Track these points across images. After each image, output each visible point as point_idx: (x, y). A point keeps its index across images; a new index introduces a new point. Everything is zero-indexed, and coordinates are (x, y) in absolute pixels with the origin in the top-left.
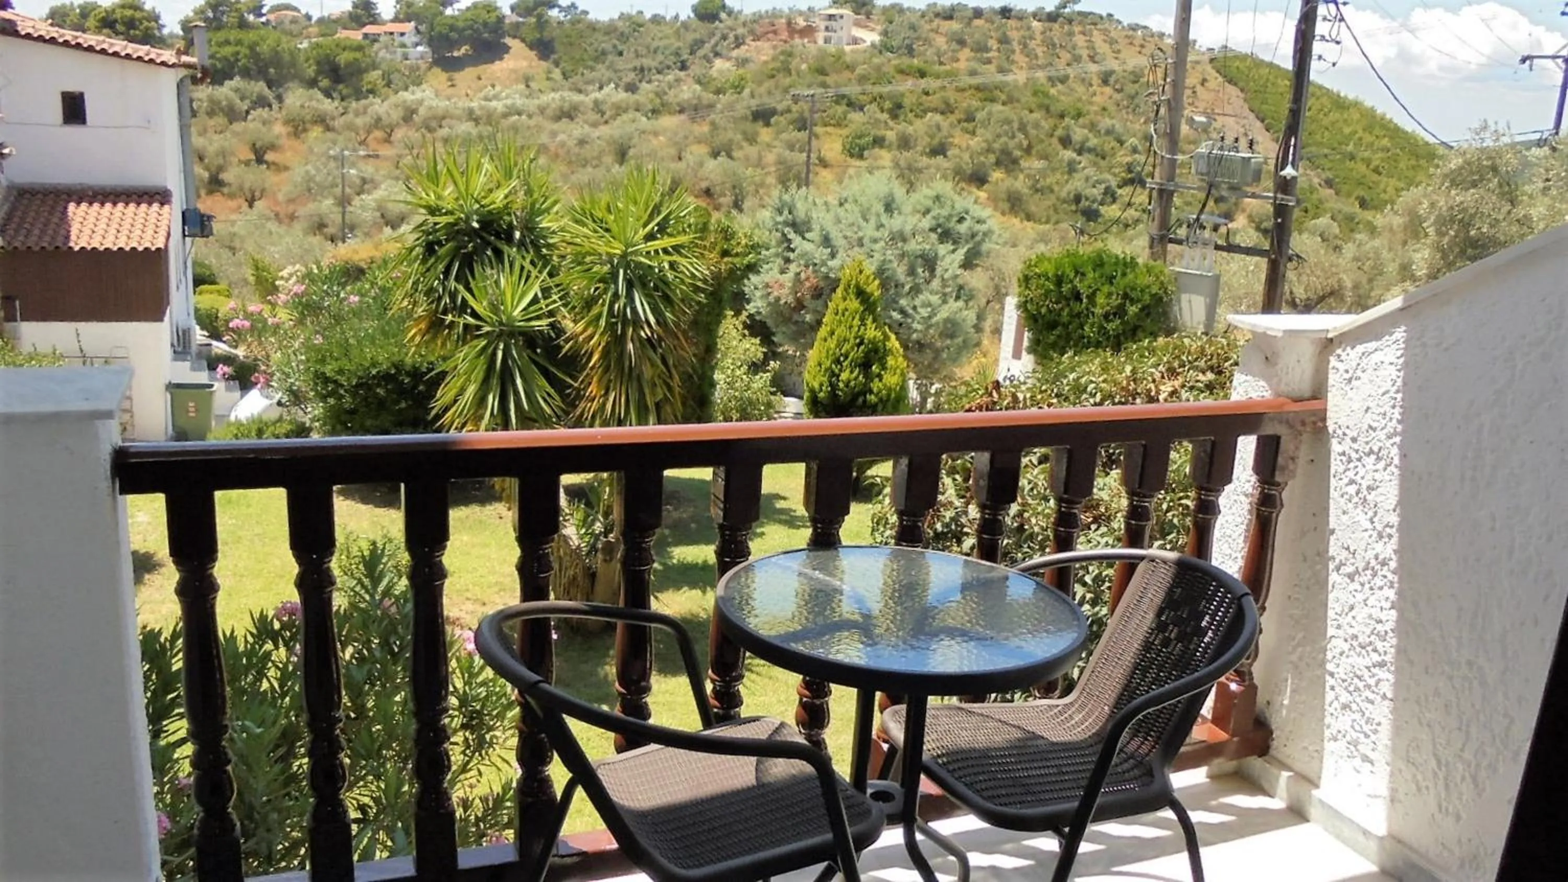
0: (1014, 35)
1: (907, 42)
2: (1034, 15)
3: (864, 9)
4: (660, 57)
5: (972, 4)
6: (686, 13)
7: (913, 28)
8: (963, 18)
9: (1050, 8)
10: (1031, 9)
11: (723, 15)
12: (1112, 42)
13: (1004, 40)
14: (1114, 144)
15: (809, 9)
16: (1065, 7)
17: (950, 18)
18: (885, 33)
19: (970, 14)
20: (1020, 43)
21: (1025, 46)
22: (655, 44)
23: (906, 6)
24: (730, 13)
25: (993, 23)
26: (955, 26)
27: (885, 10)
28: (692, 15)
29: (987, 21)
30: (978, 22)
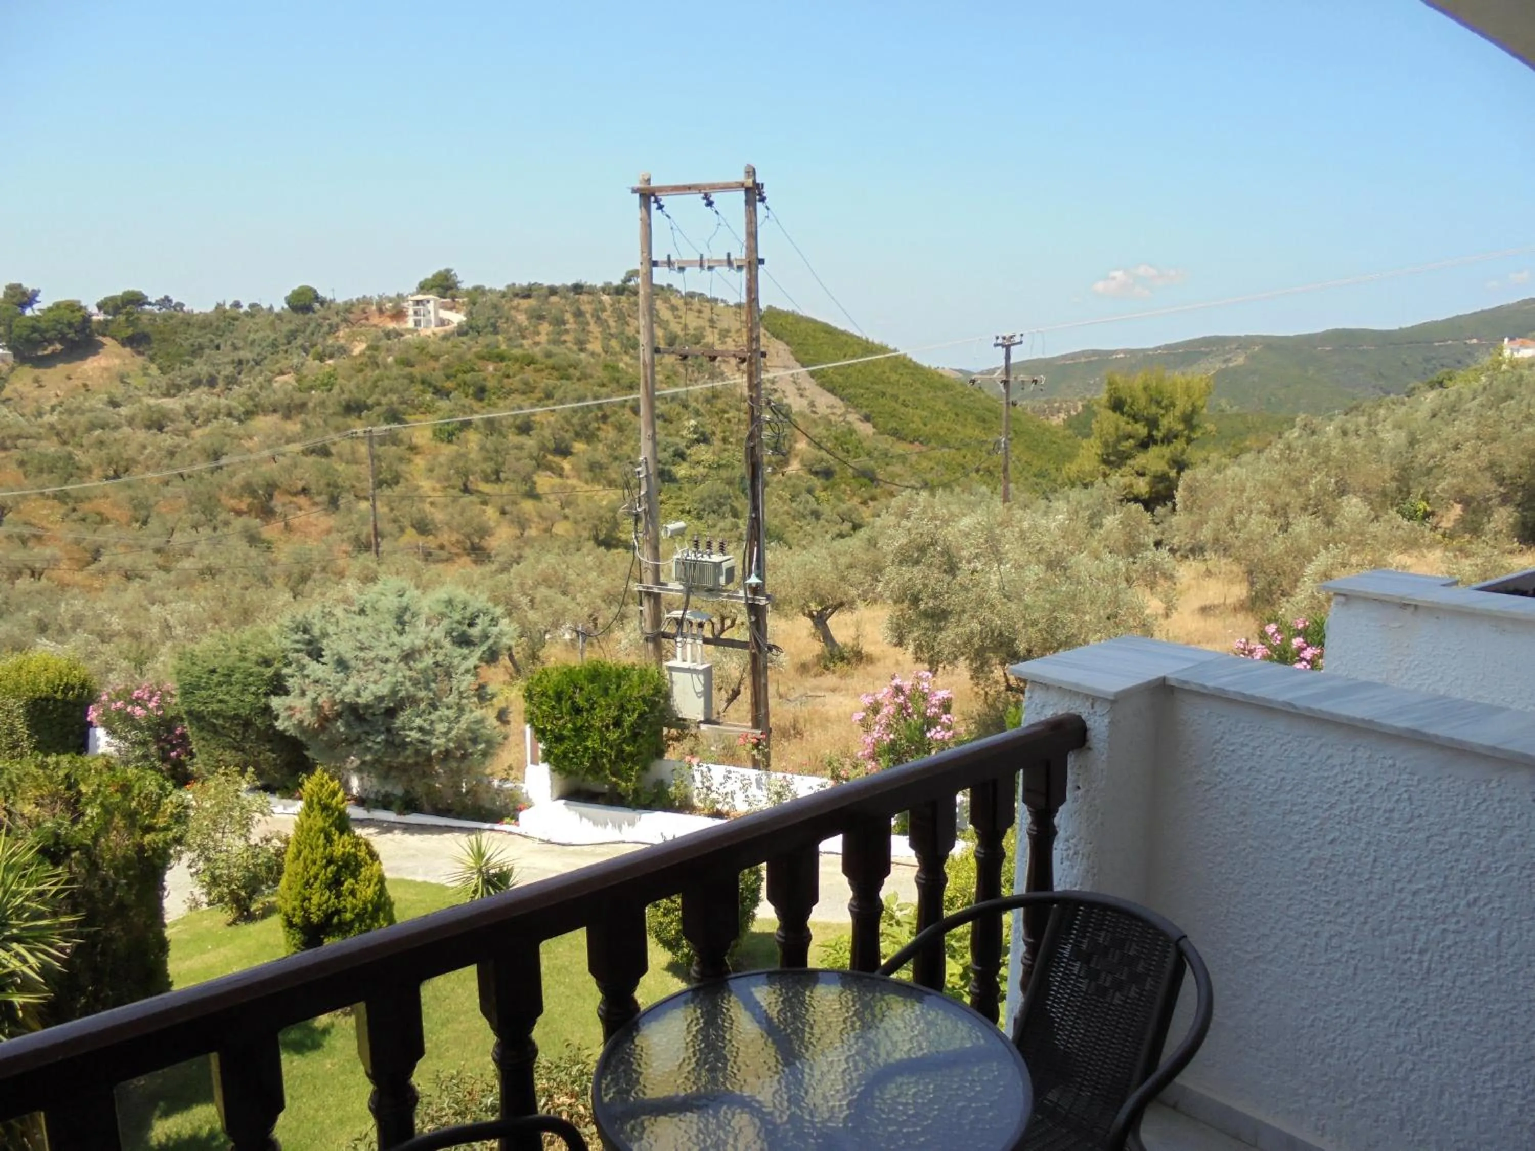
0: (587, 308)
1: (492, 320)
2: (604, 290)
3: (449, 292)
4: (258, 350)
5: (547, 283)
6: (280, 305)
7: (495, 307)
8: (539, 296)
9: (617, 282)
10: (600, 284)
11: (317, 306)
12: (674, 308)
13: (579, 314)
14: (679, 409)
15: (398, 295)
16: (630, 280)
17: (528, 296)
18: (469, 314)
19: (545, 292)
20: (593, 316)
21: (598, 318)
22: (252, 336)
23: (487, 288)
24: (323, 302)
25: (566, 298)
26: (532, 302)
27: (468, 293)
28: (286, 306)
29: (561, 298)
30: (554, 299)
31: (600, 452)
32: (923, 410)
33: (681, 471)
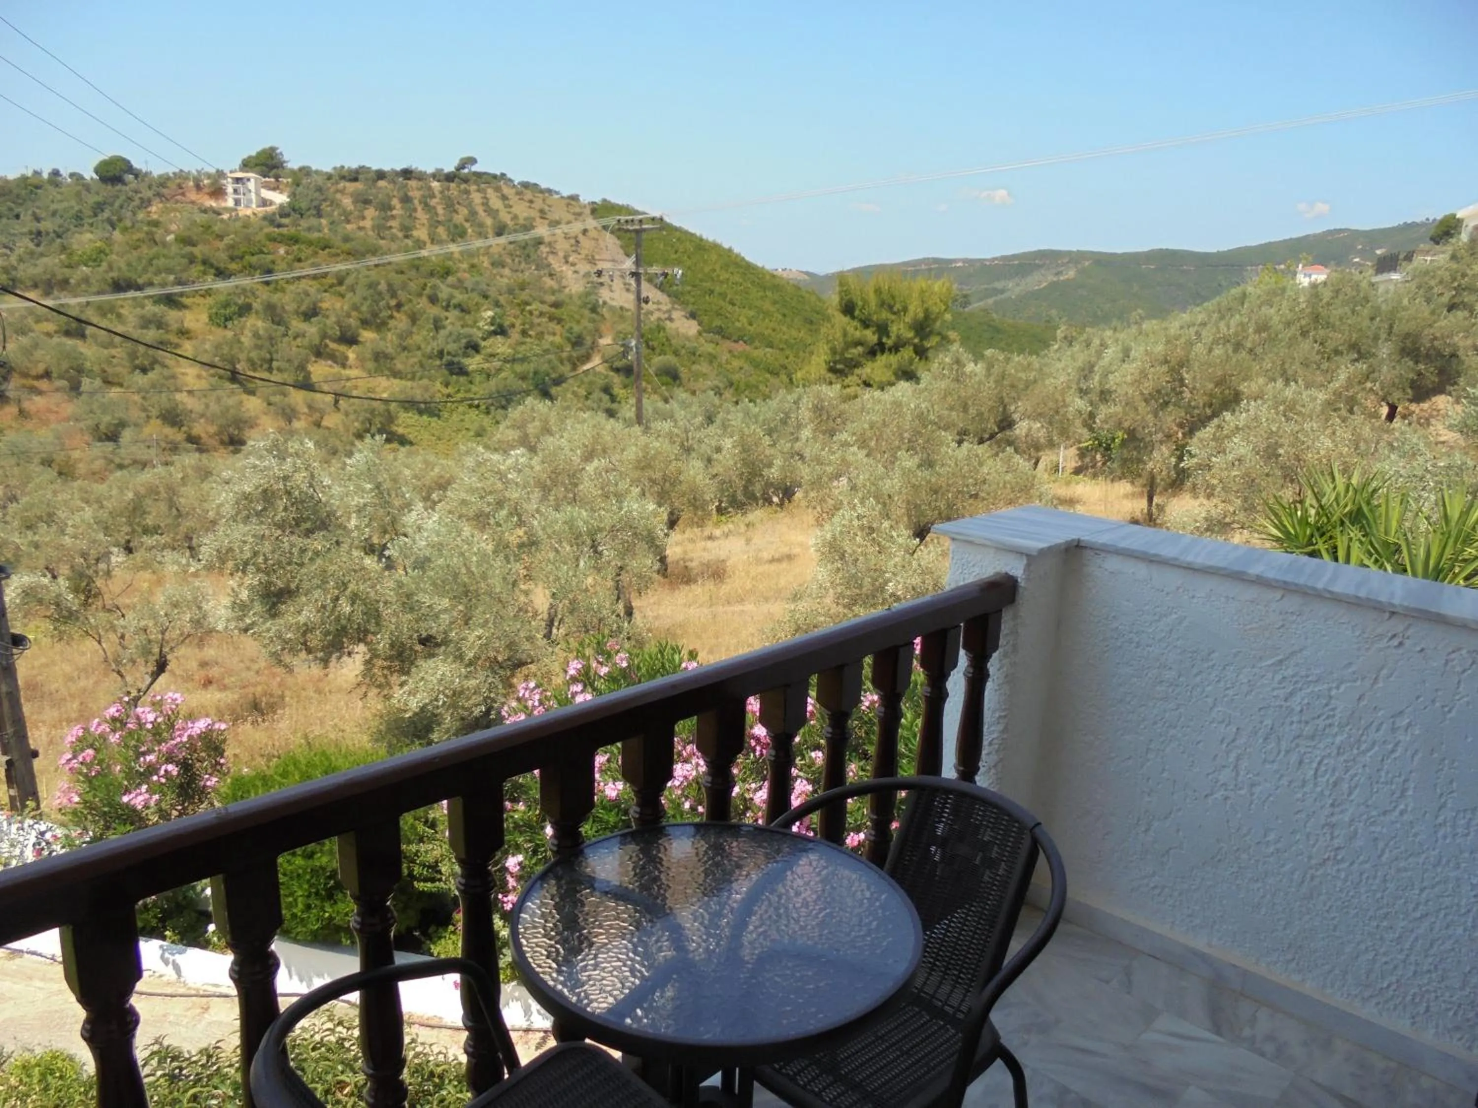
0: (416, 194)
1: (316, 203)
2: (434, 176)
3: (274, 171)
4: (59, 221)
5: (375, 167)
6: (89, 174)
7: (319, 189)
8: (367, 179)
9: (449, 167)
10: (430, 170)
11: (130, 177)
12: (504, 198)
13: (406, 200)
15: (218, 171)
16: (464, 168)
17: (356, 180)
18: (293, 195)
19: (372, 175)
20: (420, 203)
21: (426, 205)
22: (54, 207)
23: (314, 168)
24: (137, 174)
25: (394, 182)
26: (359, 186)
27: (293, 173)
28: (95, 176)
29: (389, 183)
30: (382, 183)
31: (389, 342)
32: (750, 309)
33: (473, 363)
